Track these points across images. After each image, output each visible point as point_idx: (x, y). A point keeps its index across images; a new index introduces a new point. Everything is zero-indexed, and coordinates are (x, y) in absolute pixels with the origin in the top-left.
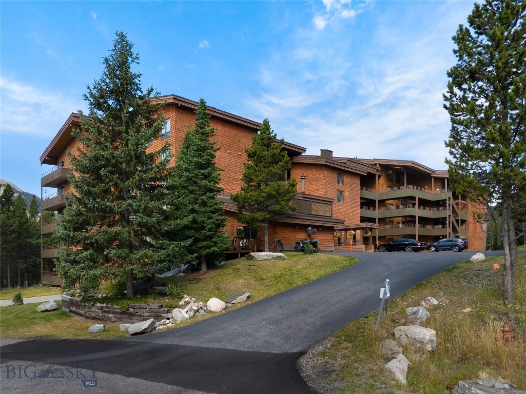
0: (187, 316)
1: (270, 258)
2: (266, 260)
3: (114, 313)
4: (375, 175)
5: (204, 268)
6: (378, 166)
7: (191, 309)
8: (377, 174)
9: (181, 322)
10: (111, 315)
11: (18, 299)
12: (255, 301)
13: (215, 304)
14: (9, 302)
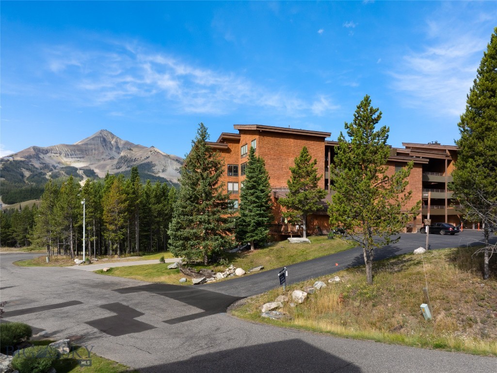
0: (223, 277)
1: (299, 242)
2: (297, 243)
3: (195, 273)
4: (445, 160)
5: (252, 249)
6: (447, 152)
7: (226, 273)
8: (447, 159)
9: (219, 280)
10: (193, 274)
11: (163, 260)
12: (266, 270)
13: (239, 272)
14: (157, 261)
